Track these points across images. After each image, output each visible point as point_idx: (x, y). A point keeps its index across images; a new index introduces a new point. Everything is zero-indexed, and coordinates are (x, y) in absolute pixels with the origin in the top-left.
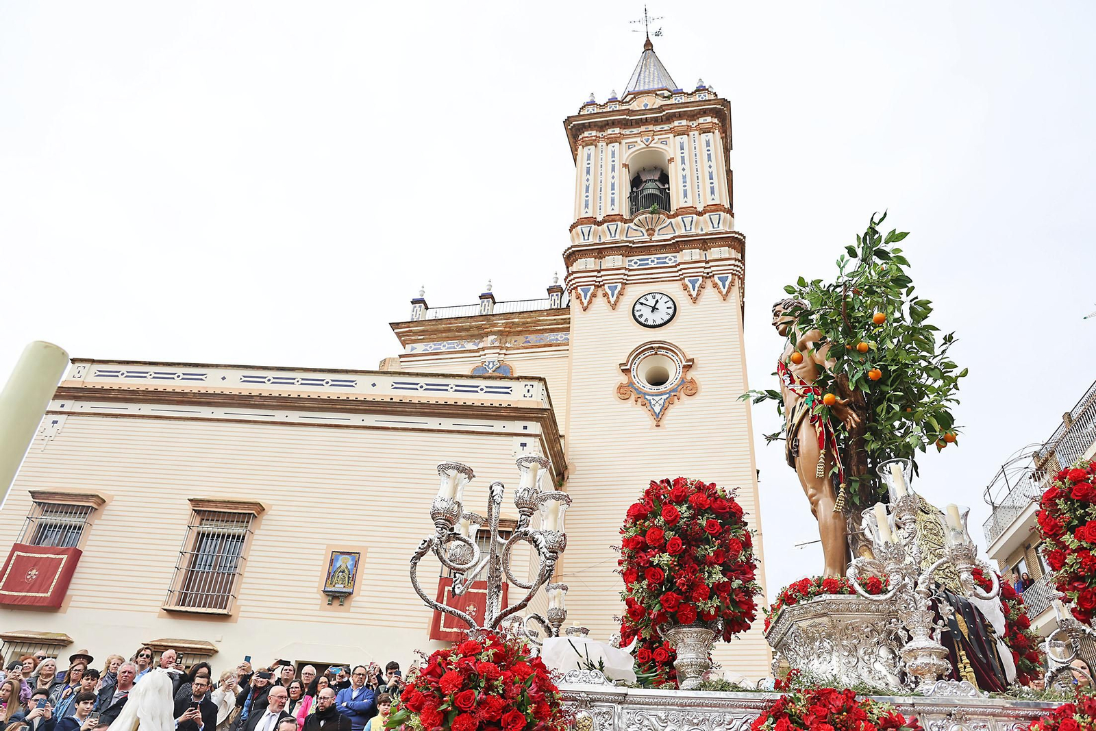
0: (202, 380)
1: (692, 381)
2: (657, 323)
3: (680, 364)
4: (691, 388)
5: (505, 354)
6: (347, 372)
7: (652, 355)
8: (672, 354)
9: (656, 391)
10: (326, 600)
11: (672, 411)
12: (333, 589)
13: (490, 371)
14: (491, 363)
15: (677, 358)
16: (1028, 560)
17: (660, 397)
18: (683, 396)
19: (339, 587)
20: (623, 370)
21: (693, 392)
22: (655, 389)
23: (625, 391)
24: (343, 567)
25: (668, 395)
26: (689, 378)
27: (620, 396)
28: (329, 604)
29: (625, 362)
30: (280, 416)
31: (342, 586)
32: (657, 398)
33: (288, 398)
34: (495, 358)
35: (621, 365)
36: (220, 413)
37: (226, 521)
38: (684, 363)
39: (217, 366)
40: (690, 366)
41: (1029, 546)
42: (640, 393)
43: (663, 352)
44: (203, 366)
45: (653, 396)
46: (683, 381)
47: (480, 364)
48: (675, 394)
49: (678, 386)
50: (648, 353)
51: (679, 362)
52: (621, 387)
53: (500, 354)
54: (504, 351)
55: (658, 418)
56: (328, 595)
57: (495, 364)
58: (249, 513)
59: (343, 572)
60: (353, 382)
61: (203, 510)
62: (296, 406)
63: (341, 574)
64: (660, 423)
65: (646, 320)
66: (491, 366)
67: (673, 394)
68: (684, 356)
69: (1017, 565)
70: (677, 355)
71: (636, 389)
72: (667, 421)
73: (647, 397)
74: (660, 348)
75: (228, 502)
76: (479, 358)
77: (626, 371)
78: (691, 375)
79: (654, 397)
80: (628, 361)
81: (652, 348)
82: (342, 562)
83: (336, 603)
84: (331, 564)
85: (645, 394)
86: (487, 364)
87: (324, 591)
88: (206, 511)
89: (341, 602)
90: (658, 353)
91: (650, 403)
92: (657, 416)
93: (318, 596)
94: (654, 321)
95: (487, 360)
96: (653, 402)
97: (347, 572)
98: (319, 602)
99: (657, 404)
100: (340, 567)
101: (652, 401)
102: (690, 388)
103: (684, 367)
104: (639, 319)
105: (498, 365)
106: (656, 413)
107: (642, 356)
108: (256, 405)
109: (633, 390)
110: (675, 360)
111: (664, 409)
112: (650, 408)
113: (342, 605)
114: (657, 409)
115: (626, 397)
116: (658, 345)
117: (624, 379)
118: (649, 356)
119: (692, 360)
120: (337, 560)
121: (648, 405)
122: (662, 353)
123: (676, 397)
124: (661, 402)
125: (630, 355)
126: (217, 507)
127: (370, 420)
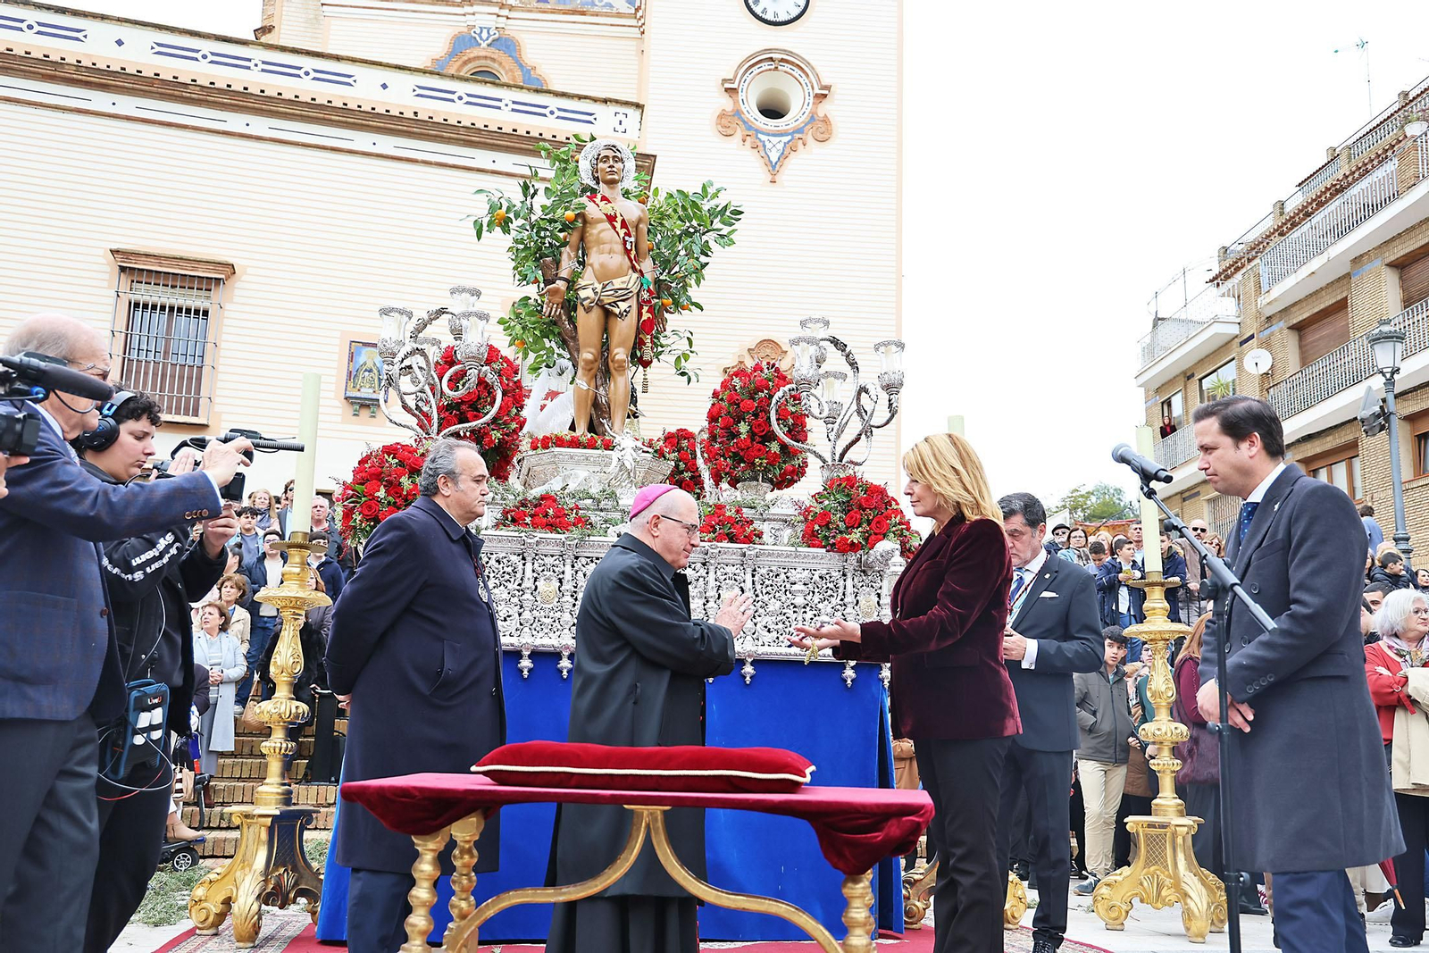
0: (77, 39)
1: (826, 120)
2: (780, 19)
3: (811, 90)
4: (823, 129)
5: (508, 18)
6: (338, 58)
7: (770, 70)
8: (800, 72)
9: (773, 128)
10: (350, 410)
11: (794, 162)
12: (358, 395)
13: (484, 45)
14: (485, 31)
15: (807, 81)
16: (1186, 394)
17: (779, 139)
18: (810, 140)
19: (366, 392)
20: (726, 90)
21: (826, 136)
22: (772, 124)
23: (728, 123)
24: (370, 365)
25: (790, 137)
26: (821, 114)
27: (721, 129)
28: (355, 415)
29: (732, 78)
30: (236, 121)
31: (371, 391)
32: (775, 140)
33: (245, 93)
34: (491, 22)
35: (725, 81)
36: (127, 104)
37: (173, 287)
38: (817, 91)
39: (103, 17)
40: (825, 96)
41: (1193, 375)
42: (750, 128)
43: (787, 67)
44: (75, 13)
45: (768, 135)
46: (812, 118)
47: (466, 30)
48: (800, 136)
49: (806, 125)
50: (765, 66)
51: (810, 87)
52: (722, 115)
53: (498, 16)
54: (505, 12)
55: (774, 168)
56: (352, 403)
57: (491, 33)
58: (212, 277)
59: (370, 371)
60: (350, 76)
61: (132, 267)
62: (262, 110)
63: (367, 373)
64: (777, 178)
65: (764, 11)
66: (485, 35)
67: (797, 136)
68: (819, 80)
69: (1170, 398)
70: (807, 75)
71: (744, 122)
72: (786, 175)
73: (760, 136)
74: (782, 60)
75: (181, 259)
76: (462, 18)
77: (731, 91)
78: (825, 108)
79: (771, 138)
80: (735, 77)
81: (771, 59)
82: (367, 357)
83: (365, 413)
84: (351, 358)
85: (757, 131)
86: (478, 31)
87: (346, 398)
88: (143, 270)
89: (373, 412)
90: (779, 67)
91: (764, 146)
92: (774, 167)
93: (337, 403)
94: (776, 15)
95: (479, 24)
96: (769, 145)
97: (375, 371)
98: (340, 411)
99: (774, 150)
100: (365, 364)
101: (767, 143)
102: (820, 128)
103: (817, 96)
104: (753, 7)
105: (497, 36)
106: (771, 162)
107: (755, 70)
108: (193, 99)
109: (740, 123)
110: (803, 83)
111: (783, 156)
112: (763, 154)
113: (374, 417)
114: (774, 157)
115: (729, 132)
116: (780, 56)
117: (726, 103)
118: (766, 70)
119: (828, 88)
120: (359, 354)
121: (761, 148)
122: (785, 69)
123: (801, 141)
124: (780, 146)
125: (740, 66)
126: (160, 265)
127: (387, 144)
